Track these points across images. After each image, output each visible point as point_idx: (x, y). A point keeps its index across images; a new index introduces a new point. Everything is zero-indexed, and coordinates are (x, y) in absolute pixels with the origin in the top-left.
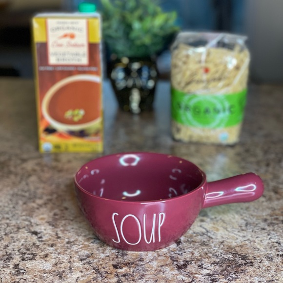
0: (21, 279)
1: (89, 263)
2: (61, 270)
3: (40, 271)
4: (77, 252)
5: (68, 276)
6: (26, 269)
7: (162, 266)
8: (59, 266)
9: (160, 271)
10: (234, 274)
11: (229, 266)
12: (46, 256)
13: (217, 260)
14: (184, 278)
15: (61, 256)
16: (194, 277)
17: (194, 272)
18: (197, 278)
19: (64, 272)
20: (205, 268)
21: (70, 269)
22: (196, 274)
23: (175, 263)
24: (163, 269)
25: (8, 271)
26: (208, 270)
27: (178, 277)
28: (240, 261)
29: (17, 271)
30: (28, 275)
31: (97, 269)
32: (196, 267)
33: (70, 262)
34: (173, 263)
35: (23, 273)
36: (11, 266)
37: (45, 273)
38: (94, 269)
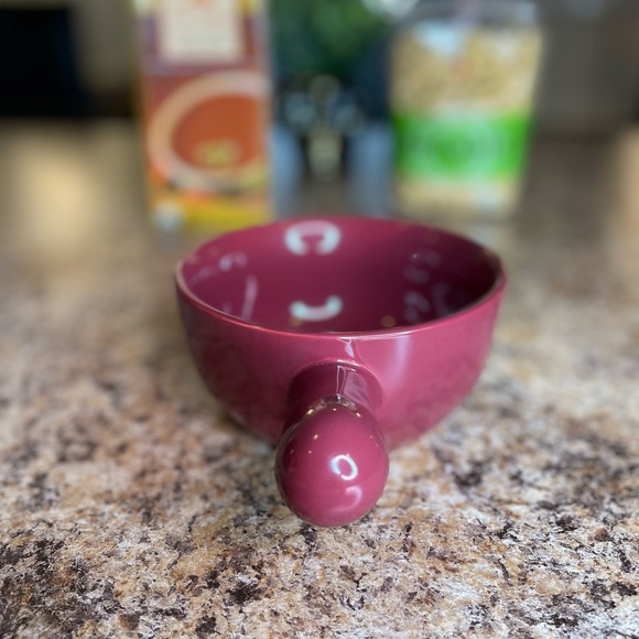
0: (38, 522)
1: (227, 470)
2: (153, 493)
3: (97, 496)
4: (199, 438)
5: (169, 512)
6: (61, 489)
7: (416, 478)
8: (149, 478)
9: (414, 495)
10: (613, 500)
11: (590, 477)
12: (122, 448)
13: (555, 459)
14: (481, 516)
15: (158, 450)
16: (509, 514)
17: (504, 496)
18: (517, 517)
19: (158, 498)
20: (531, 485)
21: (178, 488)
22: (510, 502)
23: (449, 468)
24: (421, 487)
25: (12, 495)
26: (540, 488)
27: (465, 513)
28: (615, 462)
29: (36, 497)
30: (63, 507)
31: (247, 487)
32: (505, 479)
33: (178, 467)
34: (443, 469)
35: (51, 502)
36: (27, 479)
37: (108, 502)
38: (239, 489)
